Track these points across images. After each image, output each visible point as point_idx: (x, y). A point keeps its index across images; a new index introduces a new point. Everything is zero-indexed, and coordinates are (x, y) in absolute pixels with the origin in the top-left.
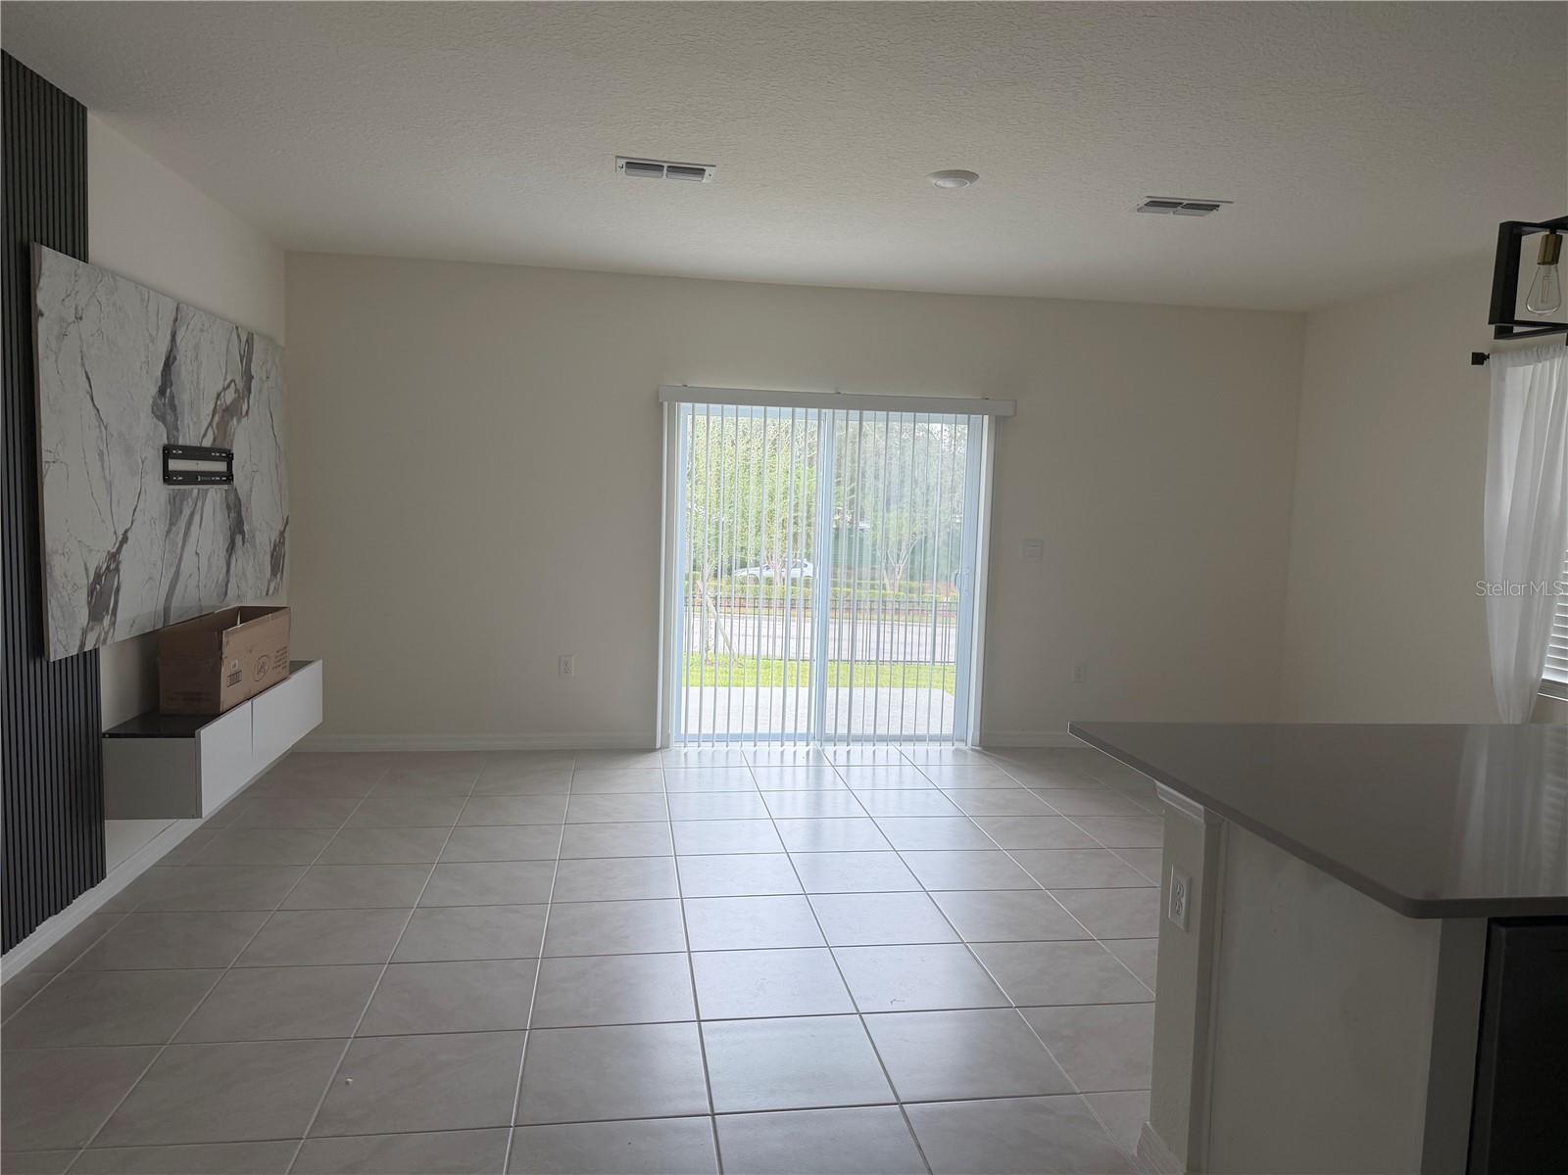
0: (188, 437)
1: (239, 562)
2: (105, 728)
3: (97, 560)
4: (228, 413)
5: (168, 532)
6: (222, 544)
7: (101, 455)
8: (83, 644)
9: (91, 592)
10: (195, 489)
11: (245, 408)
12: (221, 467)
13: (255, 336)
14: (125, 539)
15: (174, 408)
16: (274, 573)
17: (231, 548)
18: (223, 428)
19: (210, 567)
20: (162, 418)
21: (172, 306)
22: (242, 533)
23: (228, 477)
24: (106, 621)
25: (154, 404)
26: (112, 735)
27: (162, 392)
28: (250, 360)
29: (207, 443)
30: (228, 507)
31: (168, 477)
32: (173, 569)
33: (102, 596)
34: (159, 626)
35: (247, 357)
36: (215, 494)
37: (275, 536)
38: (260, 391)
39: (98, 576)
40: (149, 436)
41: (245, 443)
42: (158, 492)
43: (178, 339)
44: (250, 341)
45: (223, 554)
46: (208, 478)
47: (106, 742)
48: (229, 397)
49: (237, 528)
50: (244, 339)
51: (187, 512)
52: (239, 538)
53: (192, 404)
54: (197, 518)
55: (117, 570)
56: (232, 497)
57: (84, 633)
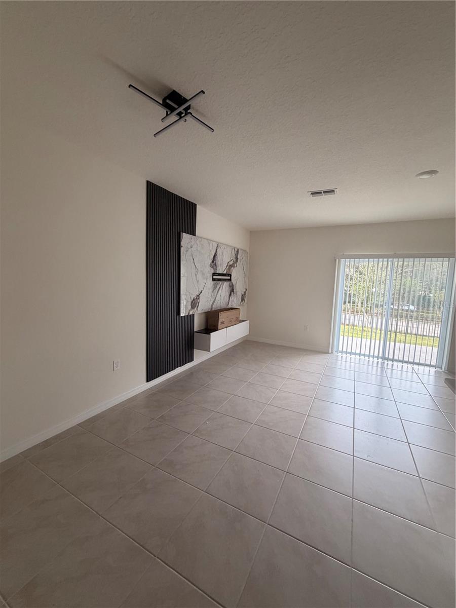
0: (219, 271)
1: (232, 298)
2: (195, 330)
3: (194, 296)
4: (231, 266)
5: (213, 291)
6: (228, 294)
7: (196, 275)
8: (189, 313)
9: (192, 303)
10: (221, 282)
11: (236, 265)
12: (229, 278)
13: (240, 250)
14: (201, 292)
15: (216, 265)
16: (242, 301)
17: (230, 295)
18: (229, 269)
19: (224, 298)
20: (213, 267)
21: (216, 244)
22: (233, 292)
23: (230, 280)
24: (195, 309)
25: (210, 264)
26: (196, 332)
27: (213, 262)
28: (237, 256)
29: (225, 272)
30: (230, 286)
31: (214, 280)
32: (214, 299)
33: (194, 304)
34: (209, 310)
35: (237, 254)
36: (226, 284)
37: (243, 293)
38: (240, 262)
39: (194, 300)
40: (209, 271)
41: (235, 273)
42: (210, 283)
43: (218, 250)
44: (238, 251)
45: (228, 296)
46: (225, 280)
47: (195, 333)
48: (231, 263)
49: (232, 290)
50: (236, 250)
51: (218, 287)
52: (232, 293)
53: (221, 264)
54: (221, 288)
55: (199, 298)
56: (231, 284)
57: (190, 311)
